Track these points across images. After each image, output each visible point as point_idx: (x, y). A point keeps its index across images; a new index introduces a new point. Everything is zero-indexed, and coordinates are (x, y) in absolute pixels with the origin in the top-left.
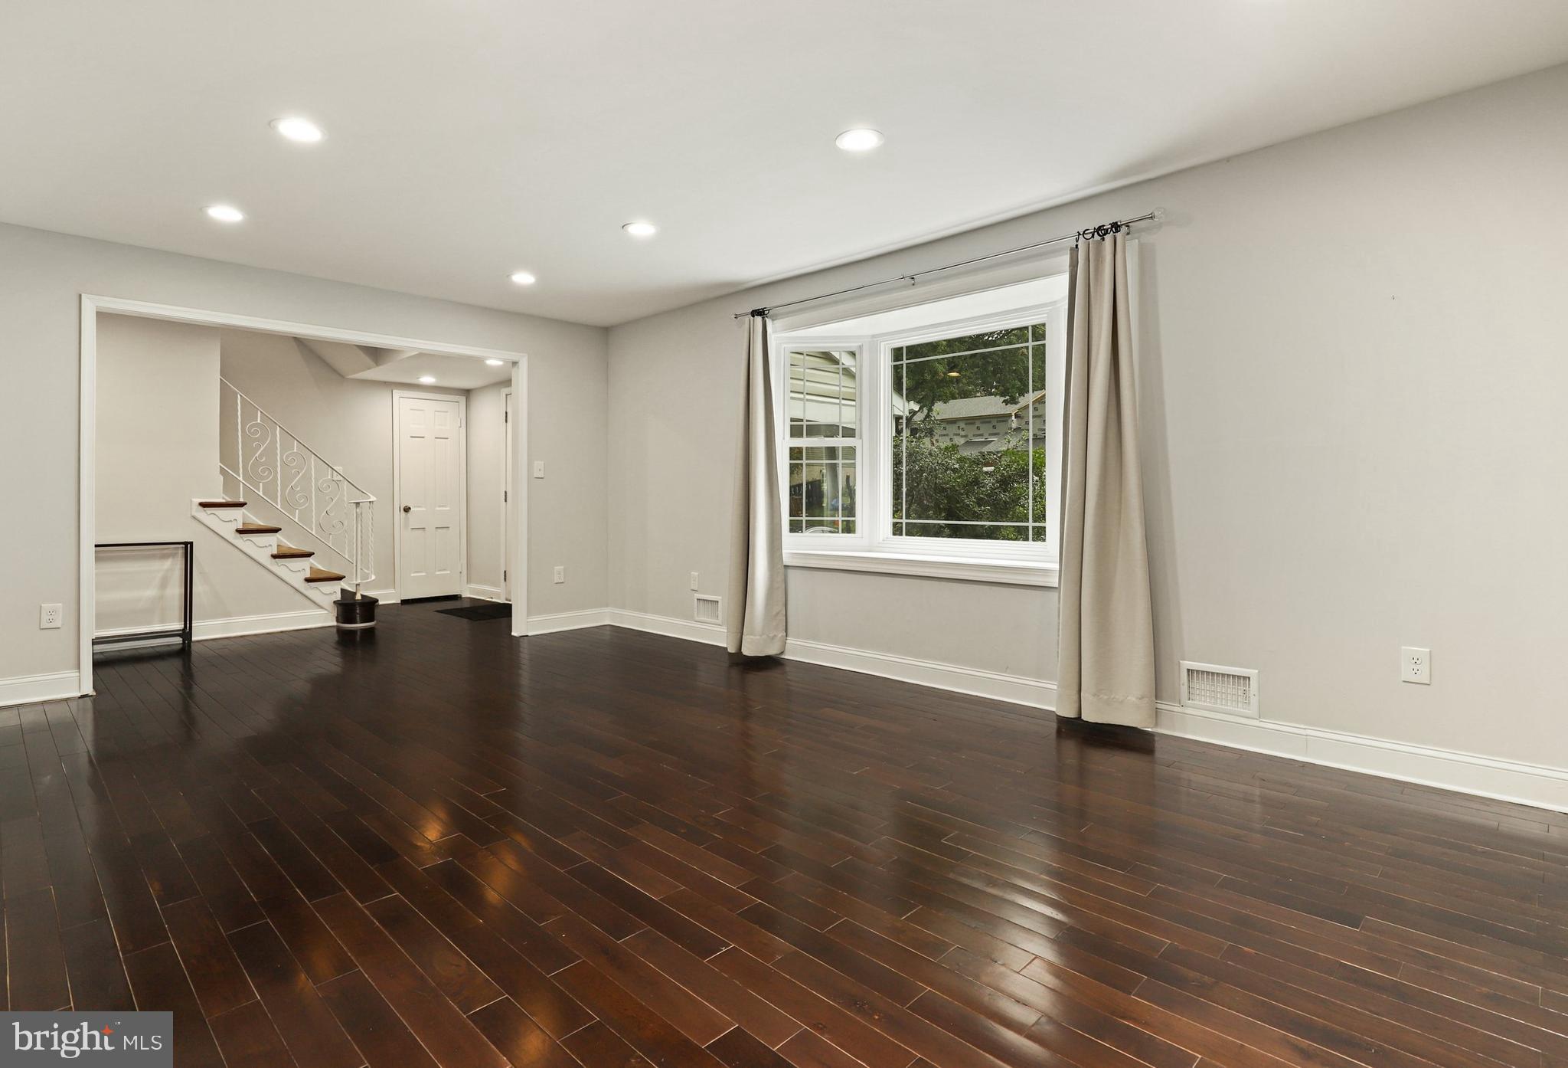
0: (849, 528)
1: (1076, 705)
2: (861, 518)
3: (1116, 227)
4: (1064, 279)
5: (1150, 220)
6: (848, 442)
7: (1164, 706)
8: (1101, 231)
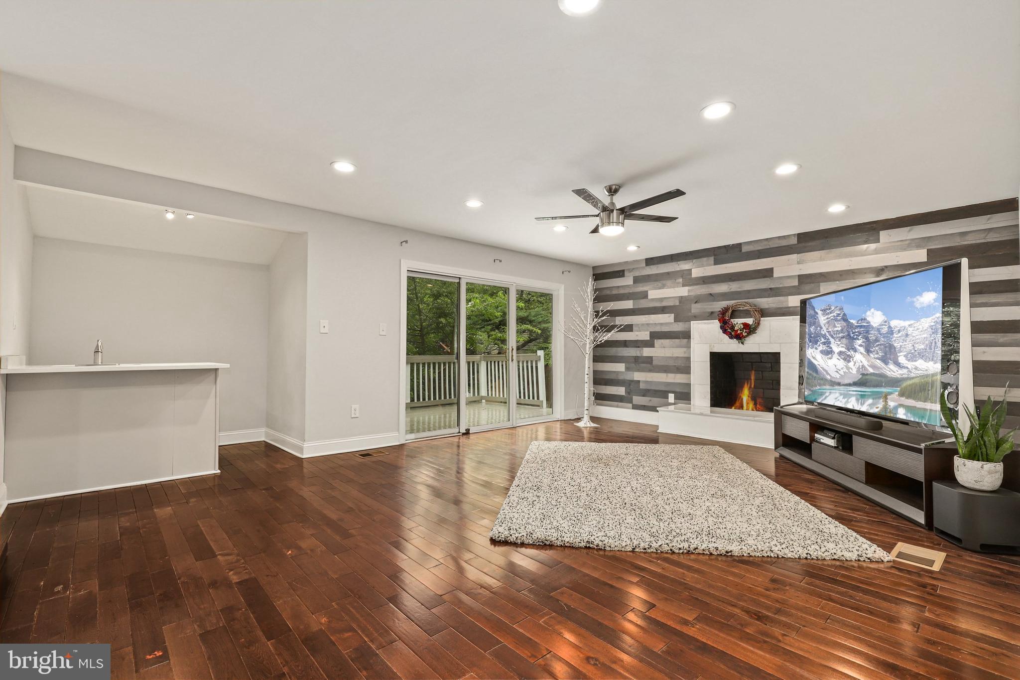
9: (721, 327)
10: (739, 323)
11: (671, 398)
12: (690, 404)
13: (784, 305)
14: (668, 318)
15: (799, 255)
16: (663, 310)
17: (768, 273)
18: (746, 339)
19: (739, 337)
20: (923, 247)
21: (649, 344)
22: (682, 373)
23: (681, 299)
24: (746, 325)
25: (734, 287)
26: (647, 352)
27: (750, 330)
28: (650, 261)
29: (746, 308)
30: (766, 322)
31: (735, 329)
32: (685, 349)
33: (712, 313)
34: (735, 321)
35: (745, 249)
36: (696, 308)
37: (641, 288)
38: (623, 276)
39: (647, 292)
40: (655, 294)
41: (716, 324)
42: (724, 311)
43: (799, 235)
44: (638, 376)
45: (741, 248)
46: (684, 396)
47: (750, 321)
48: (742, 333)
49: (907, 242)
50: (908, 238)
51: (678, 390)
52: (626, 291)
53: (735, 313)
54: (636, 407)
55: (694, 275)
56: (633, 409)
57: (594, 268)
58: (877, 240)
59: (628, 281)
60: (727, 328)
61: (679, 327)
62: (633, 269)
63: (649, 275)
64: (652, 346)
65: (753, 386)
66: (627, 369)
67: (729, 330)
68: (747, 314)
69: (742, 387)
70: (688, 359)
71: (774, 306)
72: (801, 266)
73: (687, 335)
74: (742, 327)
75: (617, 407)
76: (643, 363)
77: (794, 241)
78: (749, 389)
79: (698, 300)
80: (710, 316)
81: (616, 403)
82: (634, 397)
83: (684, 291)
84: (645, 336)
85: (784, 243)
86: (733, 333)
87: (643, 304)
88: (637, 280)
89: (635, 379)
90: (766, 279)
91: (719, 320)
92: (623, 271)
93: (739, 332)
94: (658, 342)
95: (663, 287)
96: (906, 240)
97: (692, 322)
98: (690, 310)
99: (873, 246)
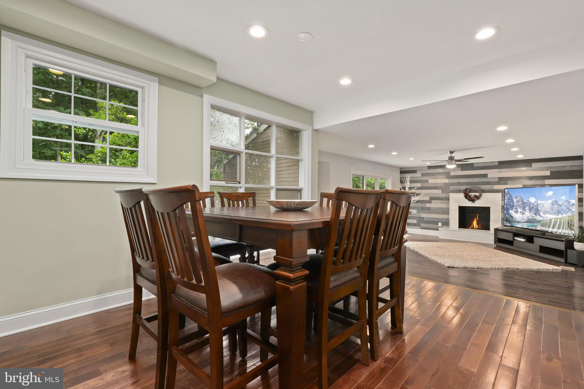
9: (465, 196)
10: (472, 195)
11: (440, 224)
12: (449, 227)
13: (492, 188)
14: (439, 192)
15: (499, 170)
16: (436, 188)
17: (485, 176)
18: (476, 201)
19: (473, 201)
20: (549, 170)
21: (429, 202)
22: (445, 214)
23: (445, 184)
24: (476, 196)
25: (470, 180)
26: (428, 205)
27: (478, 198)
28: (430, 167)
29: (475, 189)
30: (484, 195)
31: (471, 197)
32: (446, 205)
33: (460, 190)
34: (471, 194)
35: (475, 165)
36: (452, 188)
37: (425, 178)
38: (416, 172)
39: (428, 180)
40: (432, 181)
41: (462, 195)
42: (467, 189)
43: (499, 162)
44: (423, 215)
45: (473, 165)
46: (446, 223)
47: (477, 194)
48: (474, 199)
49: (543, 168)
50: (543, 166)
51: (443, 221)
52: (418, 179)
53: (471, 191)
54: (422, 228)
55: (451, 174)
56: (420, 229)
57: (401, 168)
58: (531, 166)
59: (418, 175)
60: (467, 196)
61: (444, 195)
62: (421, 170)
63: (429, 173)
64: (431, 203)
65: (477, 220)
66: (418, 212)
67: (469, 198)
68: (476, 191)
69: (473, 220)
70: (448, 209)
71: (488, 189)
72: (500, 174)
73: (448, 199)
74: (474, 197)
75: (412, 228)
76: (426, 210)
77: (497, 164)
78: (476, 221)
79: (453, 184)
80: (459, 191)
81: (412, 227)
82: (421, 224)
83: (447, 181)
84: (427, 198)
85: (492, 164)
86: (470, 199)
87: (426, 185)
88: (423, 175)
89: (422, 216)
90: (484, 178)
91: (464, 194)
92: (416, 171)
93: (473, 198)
94: (433, 201)
95: (436, 178)
96: (542, 167)
97: (450, 194)
98: (449, 189)
99: (529, 168)
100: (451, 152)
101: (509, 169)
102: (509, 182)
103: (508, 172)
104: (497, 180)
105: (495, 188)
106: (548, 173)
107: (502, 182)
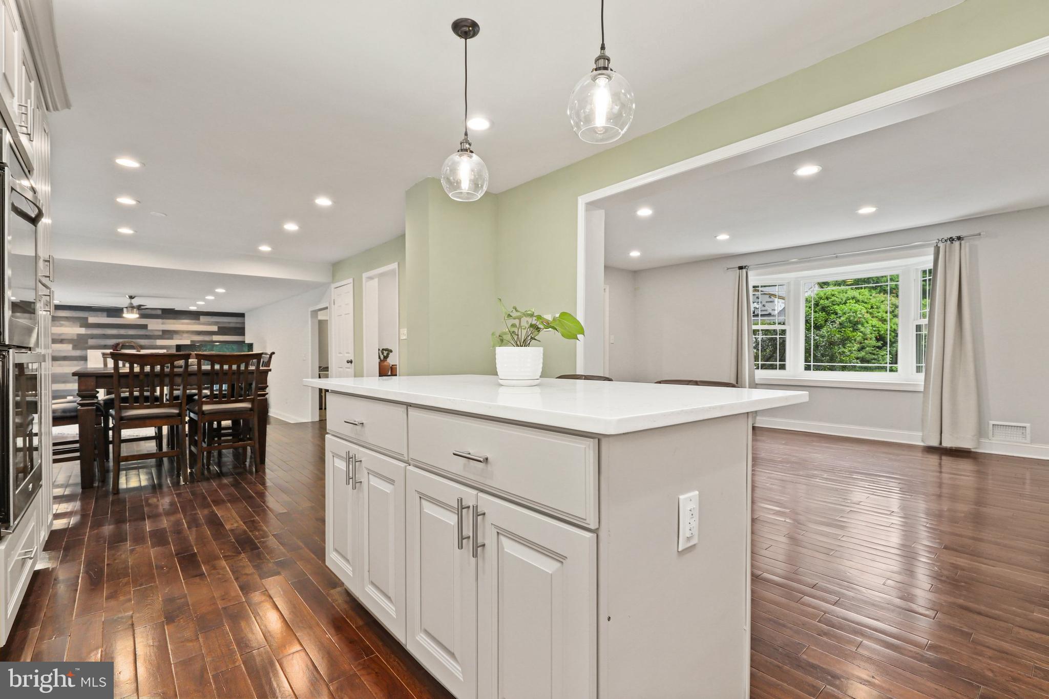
0: (783, 367)
1: (939, 440)
2: (788, 363)
3: (959, 238)
4: (931, 258)
5: (979, 236)
6: (782, 327)
7: (983, 440)
8: (951, 240)
13: (154, 344)
14: (68, 347)
15: (162, 320)
16: (64, 341)
17: (144, 327)
23: (79, 335)
25: (122, 332)
29: (129, 344)
33: (104, 345)
36: (91, 342)
40: (56, 330)
42: (118, 344)
47: (133, 351)
50: (211, 321)
53: (122, 347)
55: (90, 321)
58: (199, 319)
61: (78, 353)
68: (131, 347)
71: (148, 344)
72: (163, 326)
73: (85, 359)
77: (160, 312)
79: (93, 337)
80: (102, 347)
83: (82, 331)
85: (154, 313)
90: (141, 329)
95: (64, 326)
97: (89, 351)
98: (87, 343)
99: (197, 321)
100: (131, 297)
101: (175, 321)
102: (175, 336)
103: (174, 324)
104: (160, 333)
105: (158, 344)
106: (215, 328)
107: (167, 336)
